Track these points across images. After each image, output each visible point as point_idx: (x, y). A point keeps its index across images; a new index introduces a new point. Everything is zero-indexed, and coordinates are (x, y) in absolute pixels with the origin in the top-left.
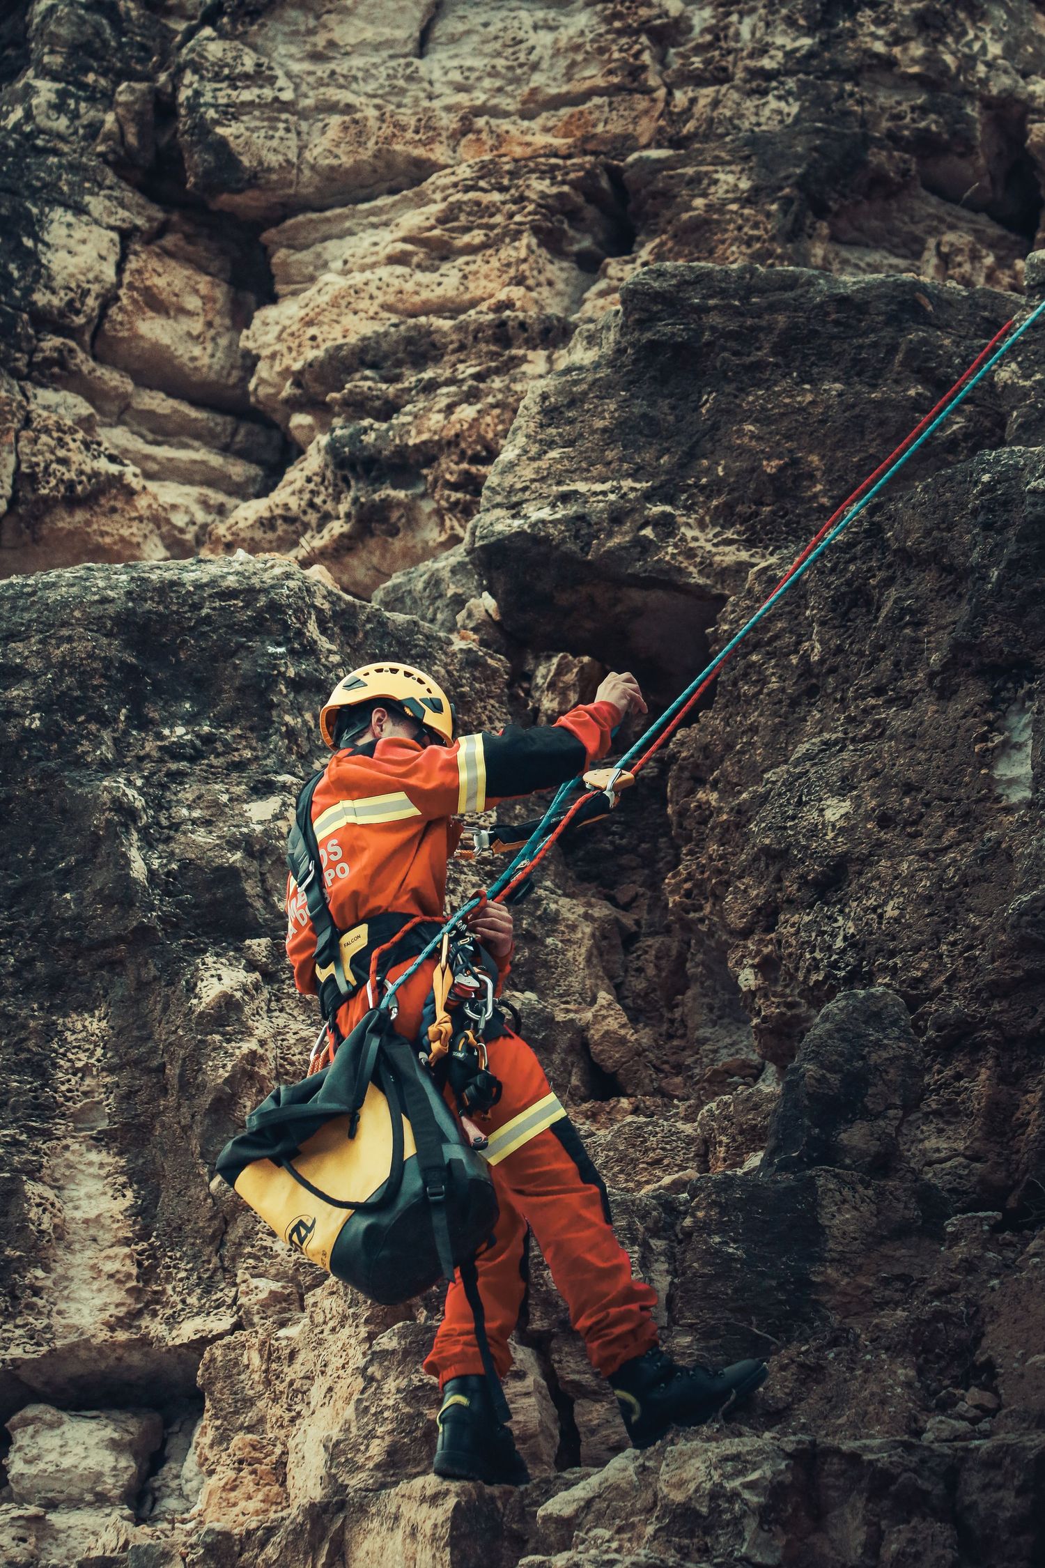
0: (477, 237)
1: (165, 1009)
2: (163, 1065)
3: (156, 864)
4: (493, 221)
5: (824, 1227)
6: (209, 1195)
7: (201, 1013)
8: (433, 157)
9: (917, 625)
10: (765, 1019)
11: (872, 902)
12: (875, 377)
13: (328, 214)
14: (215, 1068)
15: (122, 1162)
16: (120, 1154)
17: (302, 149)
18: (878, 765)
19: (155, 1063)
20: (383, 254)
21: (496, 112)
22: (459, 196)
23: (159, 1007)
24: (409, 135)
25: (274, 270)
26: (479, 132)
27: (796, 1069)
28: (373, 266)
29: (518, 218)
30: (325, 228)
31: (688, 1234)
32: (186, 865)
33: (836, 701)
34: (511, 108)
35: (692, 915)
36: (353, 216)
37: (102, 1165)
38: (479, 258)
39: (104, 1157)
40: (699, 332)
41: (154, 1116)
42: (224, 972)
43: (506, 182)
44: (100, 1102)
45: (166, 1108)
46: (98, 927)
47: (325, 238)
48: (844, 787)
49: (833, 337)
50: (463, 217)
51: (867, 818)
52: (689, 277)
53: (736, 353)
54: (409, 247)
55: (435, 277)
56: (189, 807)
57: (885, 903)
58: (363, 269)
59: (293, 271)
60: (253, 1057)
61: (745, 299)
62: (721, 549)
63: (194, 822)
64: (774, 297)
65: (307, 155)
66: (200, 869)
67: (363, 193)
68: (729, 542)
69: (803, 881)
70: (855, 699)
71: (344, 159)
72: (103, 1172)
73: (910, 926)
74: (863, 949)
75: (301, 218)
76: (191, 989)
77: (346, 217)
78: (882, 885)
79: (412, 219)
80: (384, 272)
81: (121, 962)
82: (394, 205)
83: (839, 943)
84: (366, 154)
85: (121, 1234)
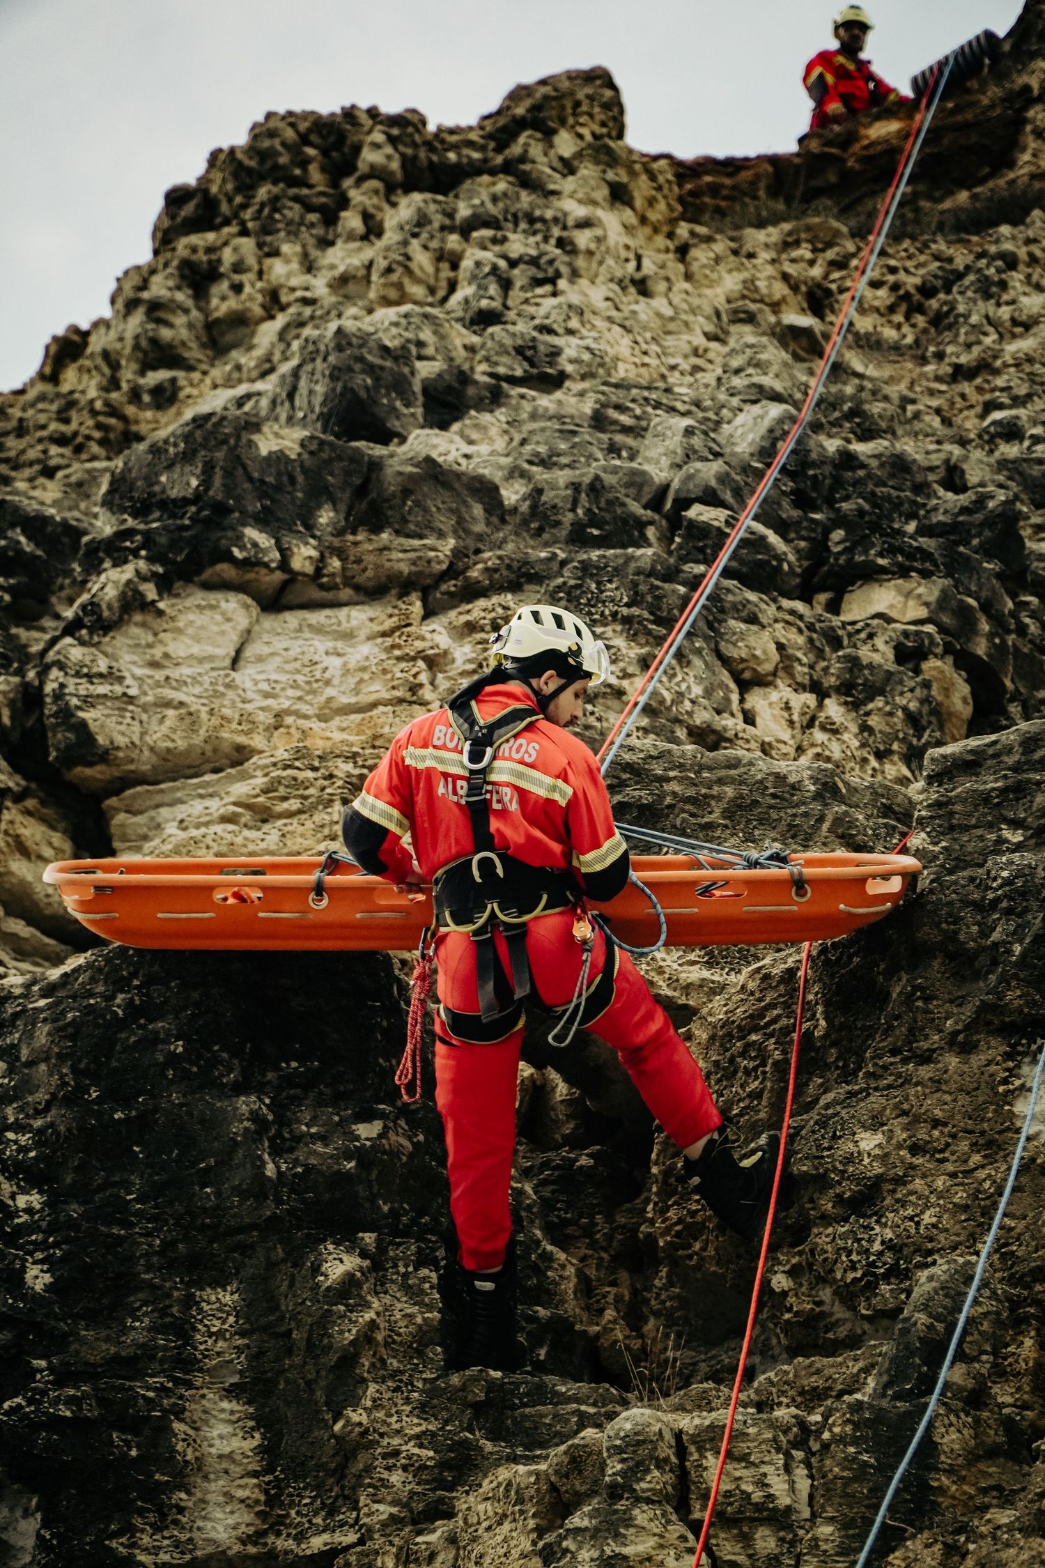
0: (294, 804)
1: (291, 1285)
2: (290, 1331)
3: (284, 1167)
4: (307, 792)
5: (937, 1444)
6: (333, 1436)
7: (329, 1289)
8: (252, 743)
9: (927, 999)
10: (797, 1314)
11: (910, 1212)
12: (806, 840)
13: (163, 786)
14: (341, 1332)
15: (251, 1410)
16: (249, 1403)
17: (143, 734)
18: (906, 1106)
19: (283, 1329)
20: (216, 815)
21: (298, 715)
22: (279, 773)
23: (286, 1283)
24: (234, 726)
25: (113, 830)
26: (288, 727)
27: (908, 1319)
28: (207, 824)
29: (329, 791)
30: (158, 798)
31: (826, 1446)
32: (308, 1169)
33: (837, 1068)
34: (310, 712)
35: (680, 1252)
36: (183, 788)
37: (232, 1412)
38: (295, 821)
39: (234, 1406)
40: (661, 797)
41: (282, 1372)
42: (345, 1257)
43: (316, 763)
44: (231, 1361)
45: (291, 1366)
46: (235, 1216)
47: (158, 806)
48: (876, 1123)
49: (771, 807)
50: (281, 789)
51: (899, 1146)
52: (654, 753)
53: (693, 815)
54: (239, 810)
55: (259, 834)
56: (307, 1125)
57: (922, 1212)
58: (197, 827)
59: (129, 831)
60: (373, 1325)
61: (698, 773)
62: (686, 968)
63: (312, 1136)
64: (723, 773)
65: (148, 739)
66: (320, 1172)
67: (189, 772)
68: (693, 963)
69: (839, 1200)
70: (872, 1058)
71: (179, 742)
72: (234, 1418)
73: (947, 1230)
74: (900, 1251)
75: (139, 789)
76: (316, 1270)
77: (178, 789)
78: (919, 1198)
79: (241, 789)
80: (219, 828)
81: (252, 1247)
82: (219, 780)
83: (877, 1246)
84: (198, 740)
85: (250, 1467)
